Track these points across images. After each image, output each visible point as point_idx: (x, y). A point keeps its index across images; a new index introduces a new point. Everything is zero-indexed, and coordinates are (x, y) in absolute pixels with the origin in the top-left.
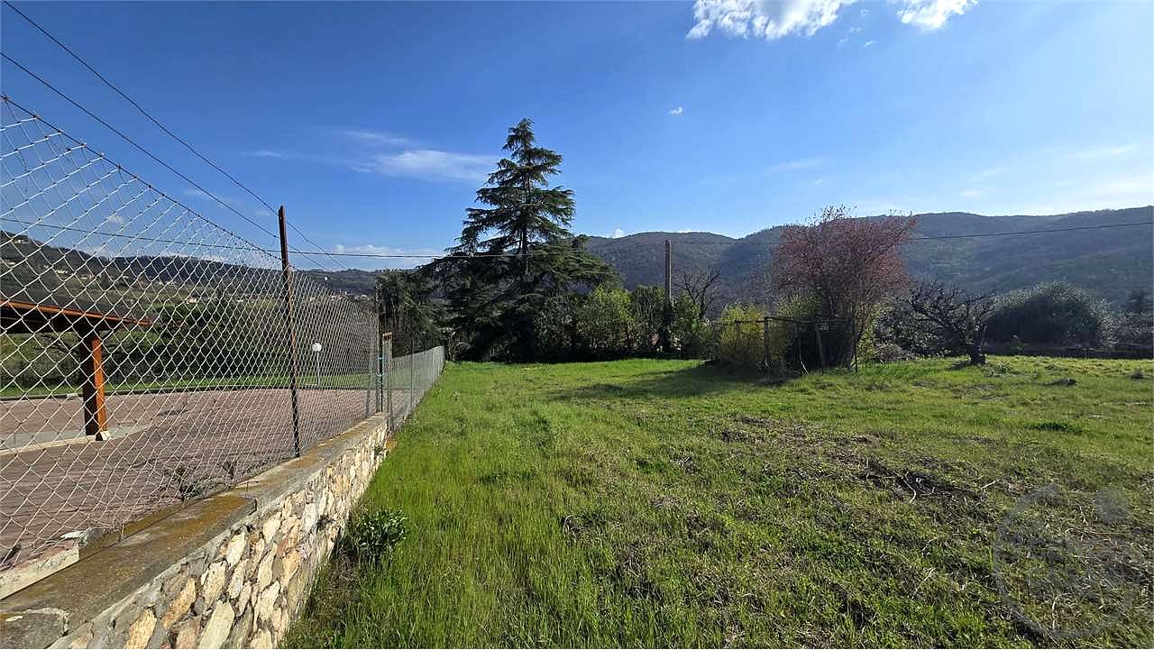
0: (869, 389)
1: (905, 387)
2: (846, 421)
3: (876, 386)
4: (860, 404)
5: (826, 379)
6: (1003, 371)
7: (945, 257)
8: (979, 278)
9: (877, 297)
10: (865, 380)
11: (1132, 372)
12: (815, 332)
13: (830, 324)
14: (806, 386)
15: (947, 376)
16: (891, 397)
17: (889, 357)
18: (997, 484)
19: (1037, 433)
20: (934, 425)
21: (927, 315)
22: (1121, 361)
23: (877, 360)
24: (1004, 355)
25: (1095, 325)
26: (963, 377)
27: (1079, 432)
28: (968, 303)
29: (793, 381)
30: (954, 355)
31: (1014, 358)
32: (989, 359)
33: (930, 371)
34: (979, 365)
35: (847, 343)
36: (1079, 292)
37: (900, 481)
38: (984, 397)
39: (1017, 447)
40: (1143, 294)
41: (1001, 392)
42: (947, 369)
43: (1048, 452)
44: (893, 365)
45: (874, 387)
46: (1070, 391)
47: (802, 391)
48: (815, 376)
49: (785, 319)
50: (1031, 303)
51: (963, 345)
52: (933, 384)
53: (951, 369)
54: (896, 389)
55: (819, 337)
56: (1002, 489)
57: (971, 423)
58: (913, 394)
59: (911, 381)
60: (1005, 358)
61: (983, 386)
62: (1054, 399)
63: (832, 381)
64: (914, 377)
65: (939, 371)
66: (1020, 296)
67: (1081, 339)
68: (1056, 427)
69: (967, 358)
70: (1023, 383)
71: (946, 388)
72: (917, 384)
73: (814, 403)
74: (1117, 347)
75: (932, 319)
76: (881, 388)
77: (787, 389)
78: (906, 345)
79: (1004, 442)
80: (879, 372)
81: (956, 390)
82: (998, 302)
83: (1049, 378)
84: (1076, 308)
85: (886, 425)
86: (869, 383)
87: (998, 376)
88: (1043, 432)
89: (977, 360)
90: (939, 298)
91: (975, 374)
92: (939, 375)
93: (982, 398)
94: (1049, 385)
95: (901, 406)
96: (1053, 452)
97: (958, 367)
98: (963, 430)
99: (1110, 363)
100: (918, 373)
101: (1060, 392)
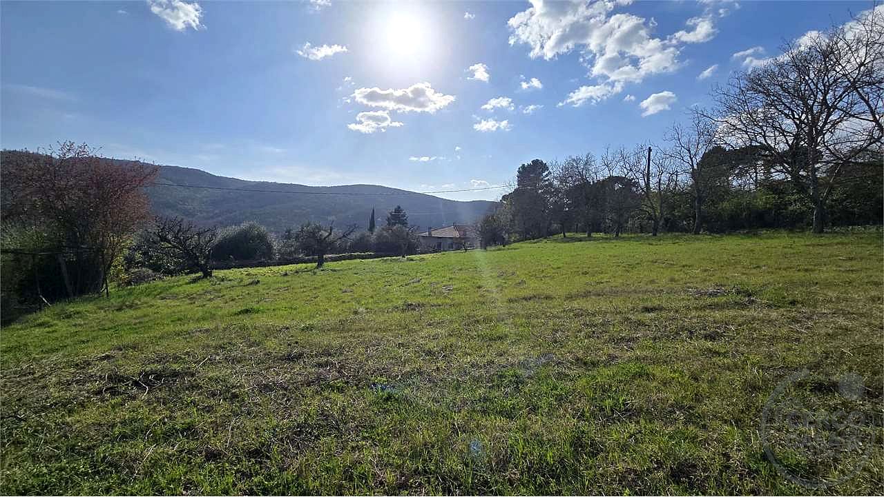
0: (120, 309)
1: (153, 302)
2: (90, 344)
3: (126, 306)
4: (109, 325)
5: (71, 308)
6: (223, 280)
7: (190, 201)
8: (212, 217)
9: (125, 229)
10: (115, 302)
11: (283, 273)
12: (59, 264)
13: (77, 254)
14: (47, 319)
15: (185, 289)
16: (139, 313)
17: (140, 279)
18: (209, 359)
19: (237, 317)
20: (171, 328)
21: (171, 244)
22: (280, 267)
23: (129, 283)
24: (225, 269)
25: (270, 247)
26: (197, 288)
27: (258, 312)
28: (199, 234)
29: (29, 316)
30: (191, 272)
31: (231, 271)
32: (215, 273)
33: (173, 286)
34: (208, 277)
35: (97, 271)
36: (263, 228)
37: (136, 383)
38: (210, 300)
39: (225, 329)
40: (290, 230)
41: (221, 295)
42: (187, 284)
43: (240, 328)
44: (143, 286)
45: (124, 307)
46: (256, 287)
47: (40, 325)
48: (58, 307)
49: (15, 252)
50: (240, 234)
51: (198, 264)
52: (175, 297)
53: (190, 283)
54: (145, 305)
55: (64, 269)
56: (212, 362)
57: (198, 321)
58: (159, 307)
59: (158, 296)
60: (226, 271)
61: (210, 292)
62: (248, 294)
63: (79, 309)
64: (161, 293)
65: (181, 285)
66: (232, 230)
67: (264, 255)
68: (247, 311)
69: (200, 274)
70: (233, 287)
71: (184, 297)
72: (163, 298)
73: (55, 335)
74: (279, 259)
75: (175, 247)
76: (130, 307)
77: (19, 327)
78: (156, 268)
79: (217, 328)
80: (130, 294)
81: (191, 298)
82: (221, 234)
83: (247, 281)
84: (262, 238)
85: (130, 338)
86: (119, 304)
87: (219, 284)
88: (240, 316)
89: (207, 274)
90: (178, 231)
91: (205, 284)
92: (180, 288)
93: (208, 301)
94: (247, 285)
95: (146, 319)
96: (243, 328)
97: (194, 281)
98: (192, 326)
99: (275, 269)
100: (165, 289)
101: (252, 289)
